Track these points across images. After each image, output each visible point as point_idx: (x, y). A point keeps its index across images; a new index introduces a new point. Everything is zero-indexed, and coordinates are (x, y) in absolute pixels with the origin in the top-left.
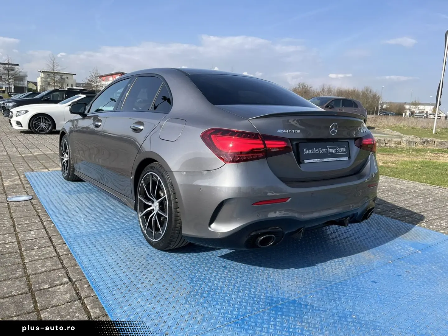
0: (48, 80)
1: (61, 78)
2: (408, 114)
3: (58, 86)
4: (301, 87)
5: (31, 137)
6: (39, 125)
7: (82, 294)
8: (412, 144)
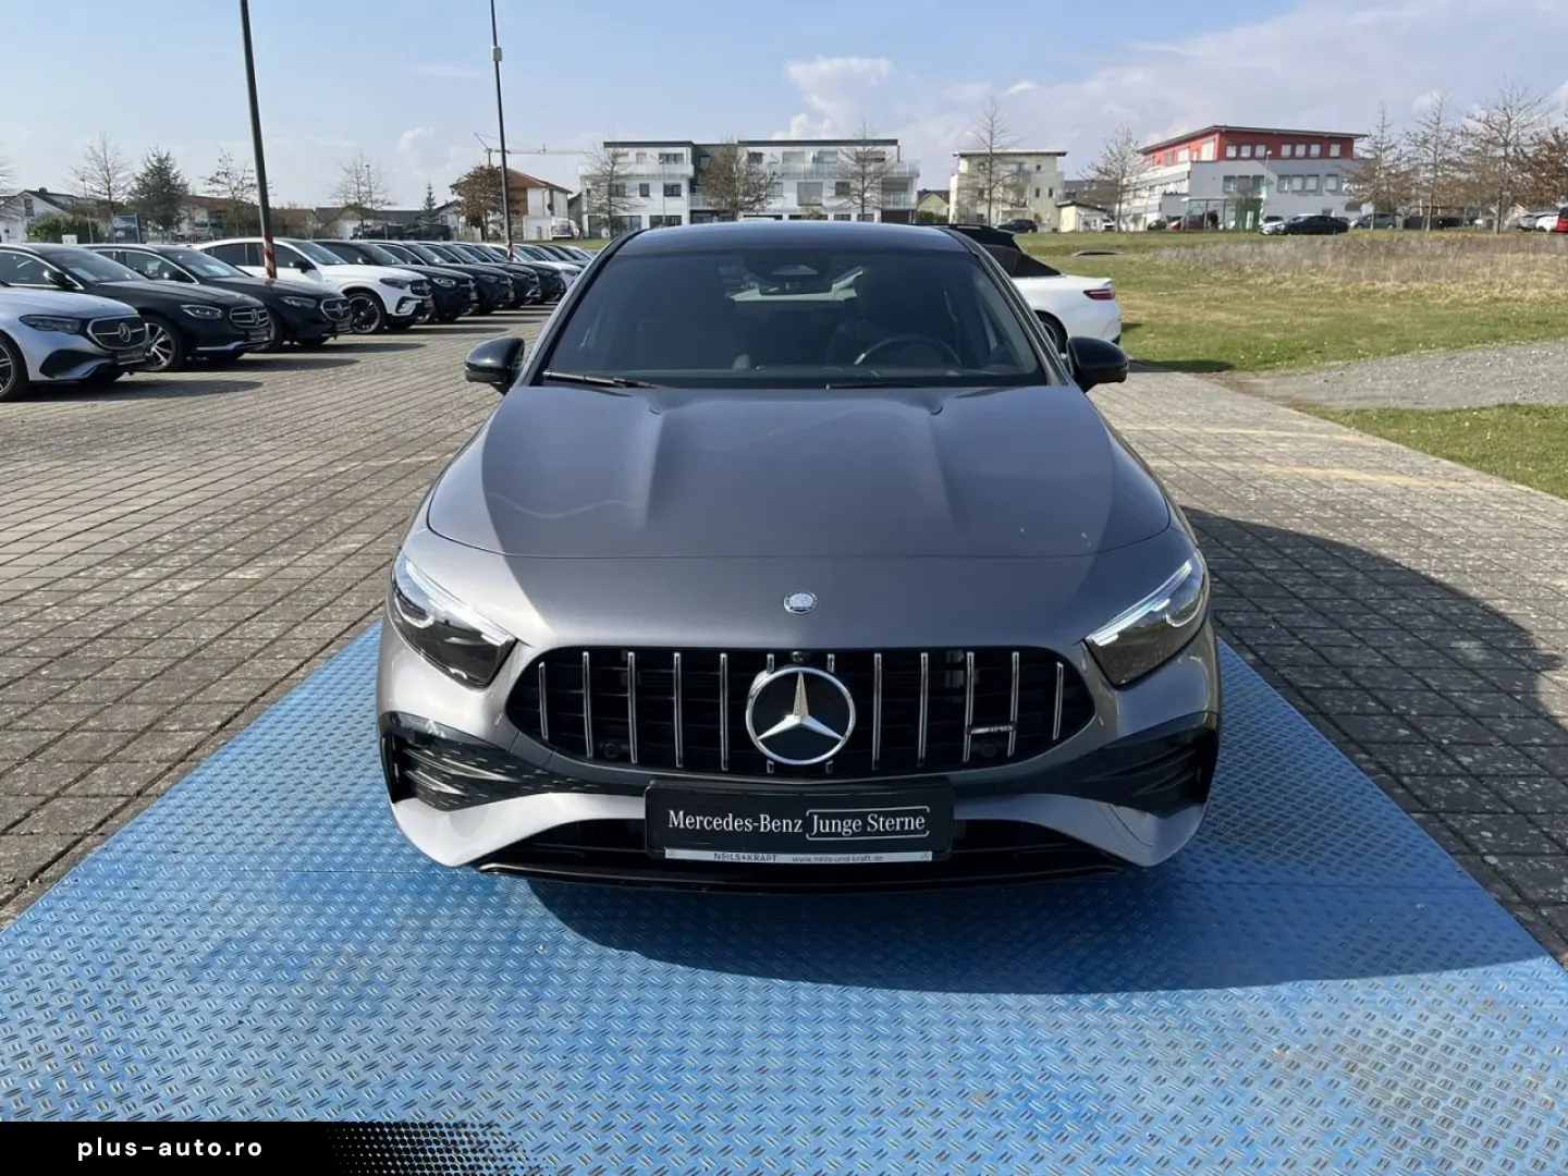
0: (978, 180)
1: (1021, 171)
3: (1003, 200)
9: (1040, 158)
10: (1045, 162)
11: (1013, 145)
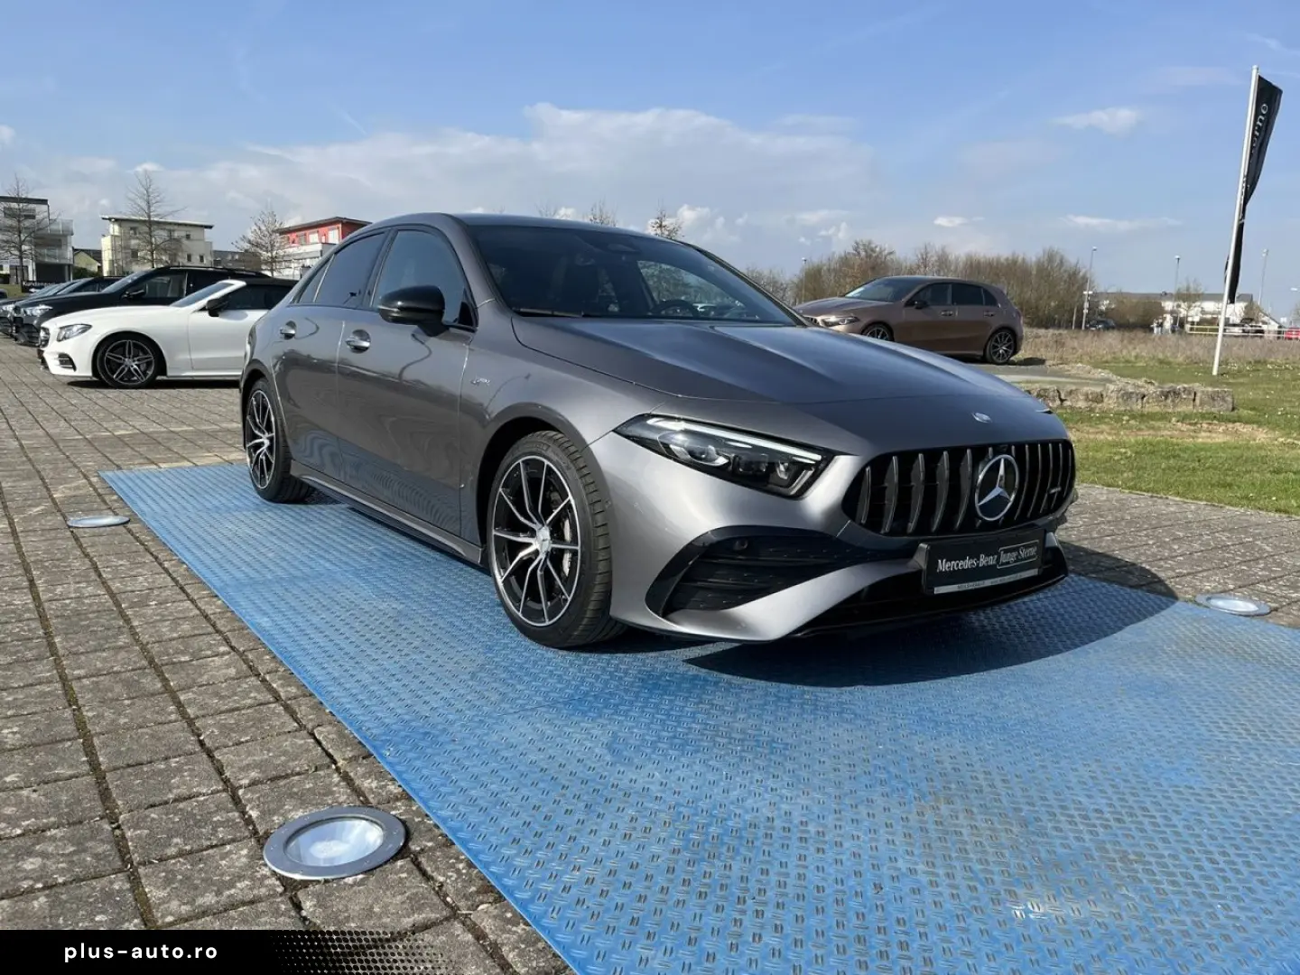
0: (134, 242)
1: (171, 239)
2: (1168, 324)
3: (161, 261)
4: (863, 254)
5: (101, 395)
6: (121, 365)
7: (260, 668)
8: (1134, 400)
9: (189, 229)
10: (194, 233)
11: (171, 213)
